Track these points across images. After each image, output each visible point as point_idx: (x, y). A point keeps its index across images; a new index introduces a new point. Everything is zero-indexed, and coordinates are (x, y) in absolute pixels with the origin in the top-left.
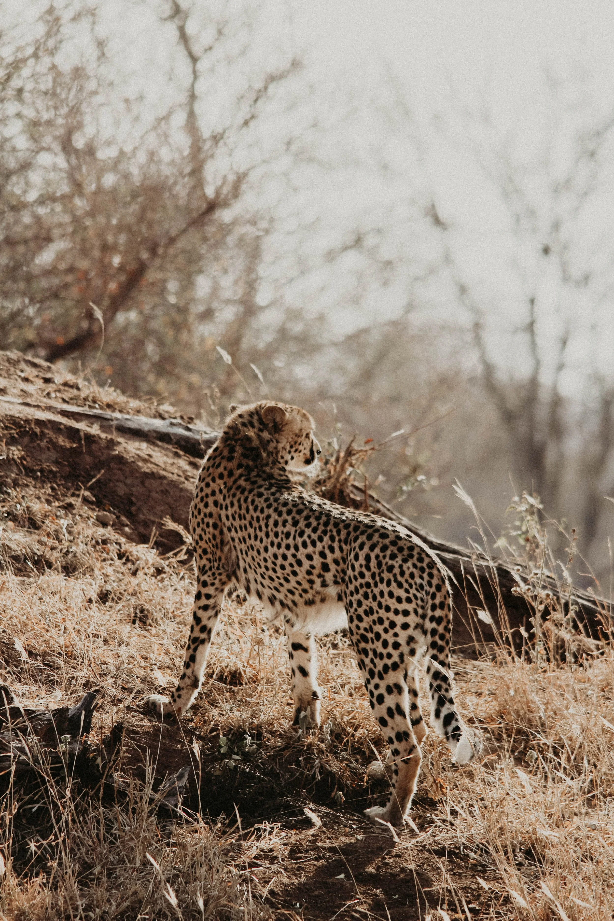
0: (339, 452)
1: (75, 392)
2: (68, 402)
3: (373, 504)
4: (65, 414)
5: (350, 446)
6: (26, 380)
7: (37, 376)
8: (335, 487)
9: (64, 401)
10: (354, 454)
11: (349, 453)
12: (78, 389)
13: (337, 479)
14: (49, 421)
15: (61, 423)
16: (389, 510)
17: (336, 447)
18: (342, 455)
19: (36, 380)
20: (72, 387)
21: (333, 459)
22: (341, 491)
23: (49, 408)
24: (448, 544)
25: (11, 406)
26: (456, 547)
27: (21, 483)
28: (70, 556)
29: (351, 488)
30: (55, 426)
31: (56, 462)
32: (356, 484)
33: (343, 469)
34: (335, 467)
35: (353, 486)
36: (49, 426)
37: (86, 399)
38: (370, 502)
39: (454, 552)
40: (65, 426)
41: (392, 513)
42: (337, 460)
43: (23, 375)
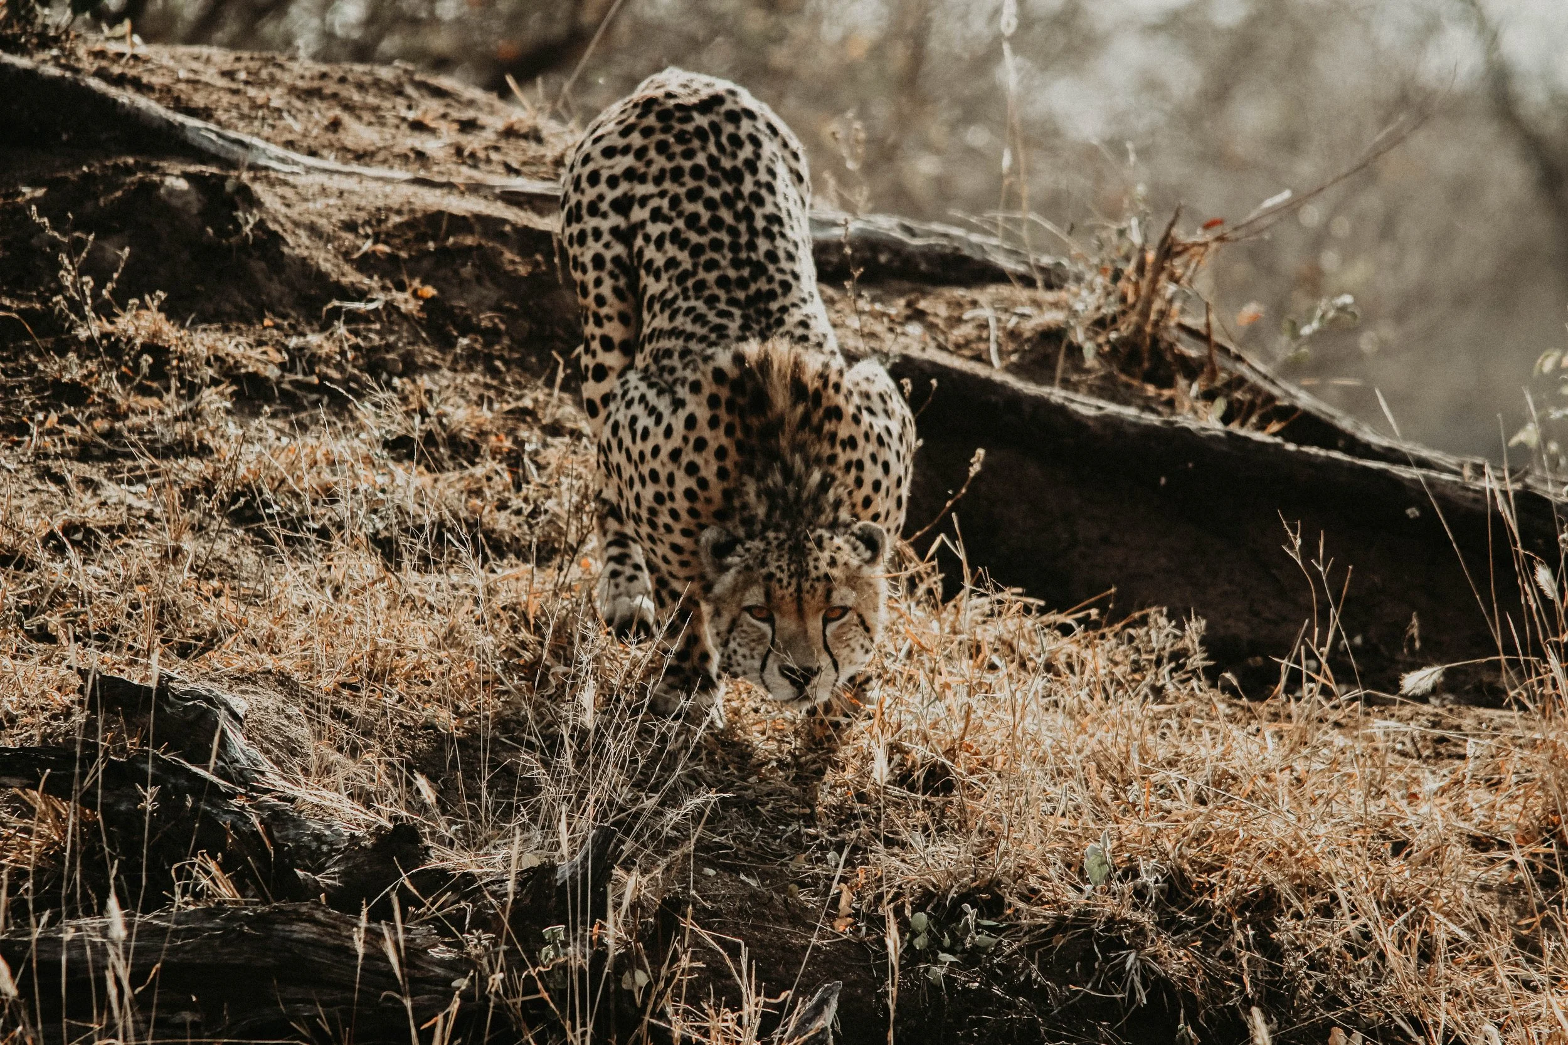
0: (1143, 250)
1: (533, 149)
2: (518, 173)
3: (1229, 364)
4: (512, 198)
5: (1168, 234)
6: (418, 126)
7: (444, 116)
8: (1139, 329)
9: (510, 170)
10: (1179, 254)
11: (1168, 250)
12: (539, 140)
13: (1145, 314)
14: (479, 217)
15: (505, 221)
16: (1265, 377)
17: (1136, 238)
18: (1151, 256)
19: (443, 126)
20: (525, 137)
21: (1130, 269)
22: (1155, 340)
23: (475, 188)
24: (1406, 447)
25: (388, 189)
26: (1425, 453)
27: (419, 361)
28: (542, 518)
29: (1175, 332)
30: (489, 225)
31: (497, 308)
32: (1188, 321)
33: (1154, 291)
34: (1136, 285)
35: (1182, 327)
36: (478, 228)
37: (559, 162)
38: (1219, 359)
39: (1422, 463)
40: (514, 226)
41: (1273, 382)
42: (1141, 268)
43: (411, 115)
